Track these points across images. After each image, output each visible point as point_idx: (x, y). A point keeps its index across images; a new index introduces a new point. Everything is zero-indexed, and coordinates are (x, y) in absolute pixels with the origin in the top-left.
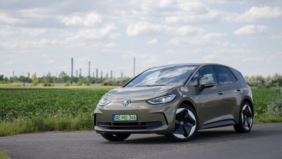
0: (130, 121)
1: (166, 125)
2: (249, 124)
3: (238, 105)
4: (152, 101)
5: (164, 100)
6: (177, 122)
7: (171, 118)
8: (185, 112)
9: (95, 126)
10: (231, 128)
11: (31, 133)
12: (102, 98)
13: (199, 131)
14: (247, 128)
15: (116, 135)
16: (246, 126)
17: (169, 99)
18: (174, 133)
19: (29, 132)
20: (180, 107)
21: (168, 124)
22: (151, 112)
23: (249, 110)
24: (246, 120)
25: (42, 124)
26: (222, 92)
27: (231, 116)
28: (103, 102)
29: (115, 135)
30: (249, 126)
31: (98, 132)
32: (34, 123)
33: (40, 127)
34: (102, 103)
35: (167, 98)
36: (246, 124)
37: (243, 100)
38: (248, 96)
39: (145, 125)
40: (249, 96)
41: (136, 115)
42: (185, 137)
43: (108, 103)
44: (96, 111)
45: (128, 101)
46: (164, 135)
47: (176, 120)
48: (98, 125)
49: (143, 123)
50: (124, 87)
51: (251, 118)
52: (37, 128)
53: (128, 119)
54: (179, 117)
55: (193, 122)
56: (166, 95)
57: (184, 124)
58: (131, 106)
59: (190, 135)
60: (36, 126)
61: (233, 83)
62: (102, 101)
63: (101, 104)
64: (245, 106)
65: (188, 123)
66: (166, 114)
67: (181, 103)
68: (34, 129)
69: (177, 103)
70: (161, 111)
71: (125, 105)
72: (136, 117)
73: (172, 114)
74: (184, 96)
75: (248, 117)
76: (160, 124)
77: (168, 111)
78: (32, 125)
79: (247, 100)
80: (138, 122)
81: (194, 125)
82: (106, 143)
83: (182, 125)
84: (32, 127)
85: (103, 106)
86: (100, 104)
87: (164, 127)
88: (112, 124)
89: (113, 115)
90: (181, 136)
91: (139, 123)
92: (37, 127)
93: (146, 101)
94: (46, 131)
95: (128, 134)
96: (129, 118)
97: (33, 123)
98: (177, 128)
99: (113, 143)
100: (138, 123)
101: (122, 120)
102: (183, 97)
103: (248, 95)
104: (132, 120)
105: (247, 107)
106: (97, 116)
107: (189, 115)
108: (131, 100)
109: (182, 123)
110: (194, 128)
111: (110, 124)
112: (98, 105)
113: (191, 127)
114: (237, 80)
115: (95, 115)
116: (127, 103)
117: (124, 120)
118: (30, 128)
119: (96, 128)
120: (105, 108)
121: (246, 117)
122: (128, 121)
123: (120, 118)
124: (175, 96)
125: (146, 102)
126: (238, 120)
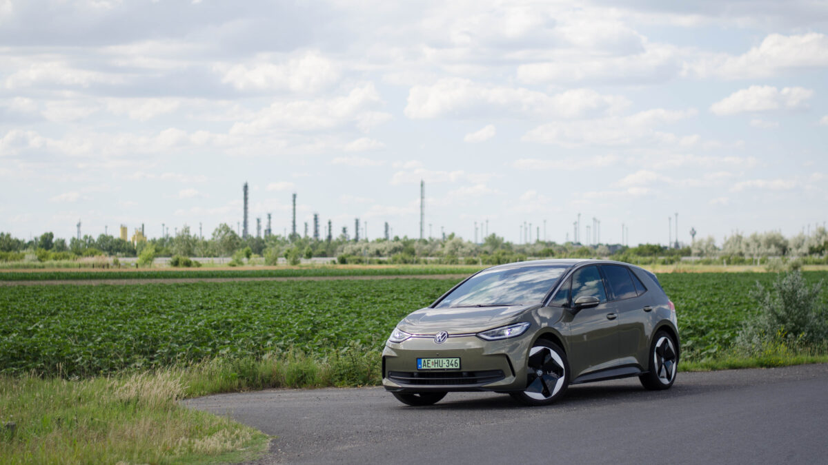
0: (448, 369)
1: (512, 376)
2: (670, 373)
3: (648, 336)
4: (487, 334)
5: (507, 333)
6: (531, 370)
7: (519, 363)
8: (545, 353)
9: (384, 378)
10: (635, 381)
11: (233, 392)
12: (396, 329)
13: (570, 386)
14: (665, 381)
15: (420, 394)
16: (663, 377)
17: (517, 330)
18: (525, 390)
19: (229, 390)
20: (535, 344)
21: (514, 375)
22: (485, 353)
23: (669, 348)
24: (663, 367)
25: (255, 375)
26: (615, 315)
27: (633, 360)
28: (398, 335)
29: (418, 395)
30: (669, 377)
31: (389, 388)
32: (238, 371)
33: (251, 379)
34: (396, 338)
35: (514, 329)
36: (664, 373)
37: (659, 327)
38: (669, 321)
39: (474, 376)
40: (671, 320)
41: (458, 359)
42: (546, 396)
43: (407, 337)
44: (386, 352)
45: (445, 334)
46: (508, 395)
47: (528, 368)
48: (389, 377)
49: (471, 374)
50: (433, 307)
51: (673, 362)
52: (244, 382)
53: (444, 367)
54: (534, 362)
55: (559, 371)
56: (513, 324)
57: (543, 374)
58: (449, 344)
59: (553, 394)
60: (242, 377)
61: (638, 296)
62: (395, 334)
63: (394, 340)
64: (661, 340)
65: (550, 372)
66: (510, 357)
67: (538, 338)
68: (239, 384)
69: (530, 338)
70: (503, 351)
71: (440, 340)
72: (458, 362)
73: (522, 357)
74: (545, 325)
75: (667, 360)
76: (500, 375)
77: (515, 352)
78: (235, 376)
79: (665, 329)
80: (462, 370)
81: (561, 376)
82: (404, 408)
83: (540, 377)
84: (235, 380)
85: (399, 342)
86: (391, 338)
87: (508, 380)
88: (415, 374)
89: (417, 359)
90: (538, 396)
91: (464, 374)
92: (246, 381)
93: (477, 334)
94: (262, 390)
95: (443, 393)
96: (445, 364)
97: (236, 372)
98: (531, 381)
99: (417, 409)
100: (462, 373)
101: (433, 367)
102: (542, 327)
103: (668, 319)
104: (451, 367)
105: (666, 341)
106: (387, 361)
107: (552, 359)
108: (449, 333)
109: (540, 372)
110: (561, 381)
111: (412, 374)
112: (388, 341)
113: (555, 380)
114: (646, 290)
115: (384, 358)
116: (442, 337)
117: (436, 368)
118: (231, 383)
119: (386, 381)
120: (401, 347)
121: (663, 360)
122: (444, 369)
123: (430, 364)
124: (528, 325)
125: (476, 336)
126: (646, 367)
